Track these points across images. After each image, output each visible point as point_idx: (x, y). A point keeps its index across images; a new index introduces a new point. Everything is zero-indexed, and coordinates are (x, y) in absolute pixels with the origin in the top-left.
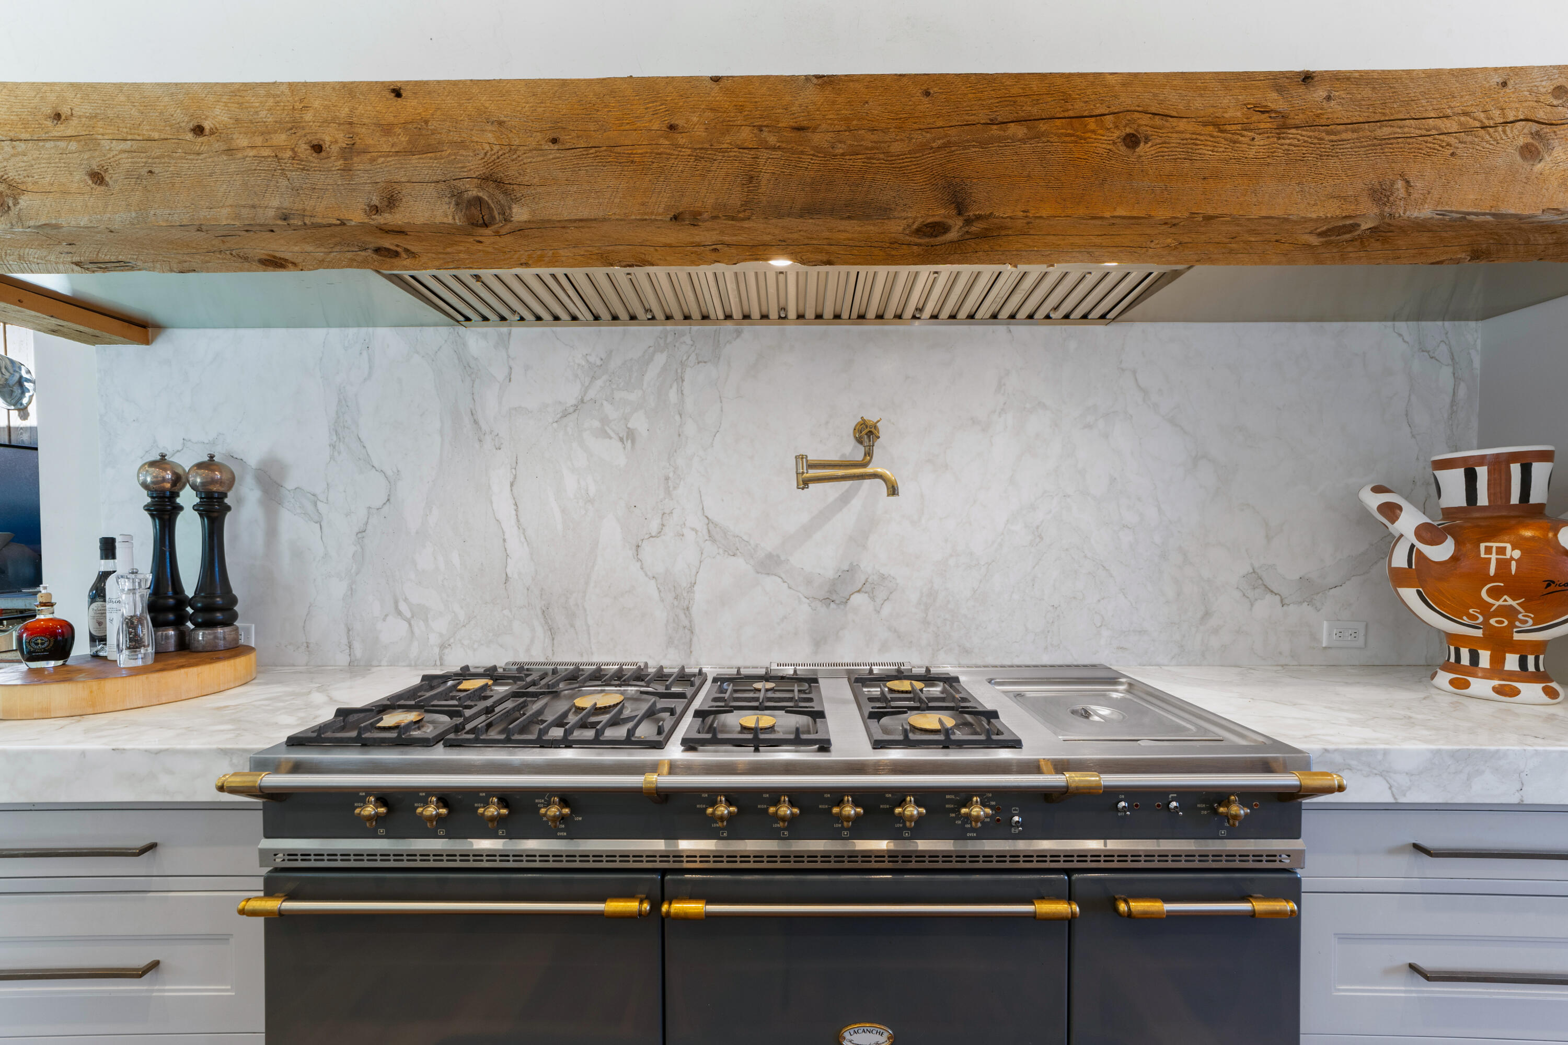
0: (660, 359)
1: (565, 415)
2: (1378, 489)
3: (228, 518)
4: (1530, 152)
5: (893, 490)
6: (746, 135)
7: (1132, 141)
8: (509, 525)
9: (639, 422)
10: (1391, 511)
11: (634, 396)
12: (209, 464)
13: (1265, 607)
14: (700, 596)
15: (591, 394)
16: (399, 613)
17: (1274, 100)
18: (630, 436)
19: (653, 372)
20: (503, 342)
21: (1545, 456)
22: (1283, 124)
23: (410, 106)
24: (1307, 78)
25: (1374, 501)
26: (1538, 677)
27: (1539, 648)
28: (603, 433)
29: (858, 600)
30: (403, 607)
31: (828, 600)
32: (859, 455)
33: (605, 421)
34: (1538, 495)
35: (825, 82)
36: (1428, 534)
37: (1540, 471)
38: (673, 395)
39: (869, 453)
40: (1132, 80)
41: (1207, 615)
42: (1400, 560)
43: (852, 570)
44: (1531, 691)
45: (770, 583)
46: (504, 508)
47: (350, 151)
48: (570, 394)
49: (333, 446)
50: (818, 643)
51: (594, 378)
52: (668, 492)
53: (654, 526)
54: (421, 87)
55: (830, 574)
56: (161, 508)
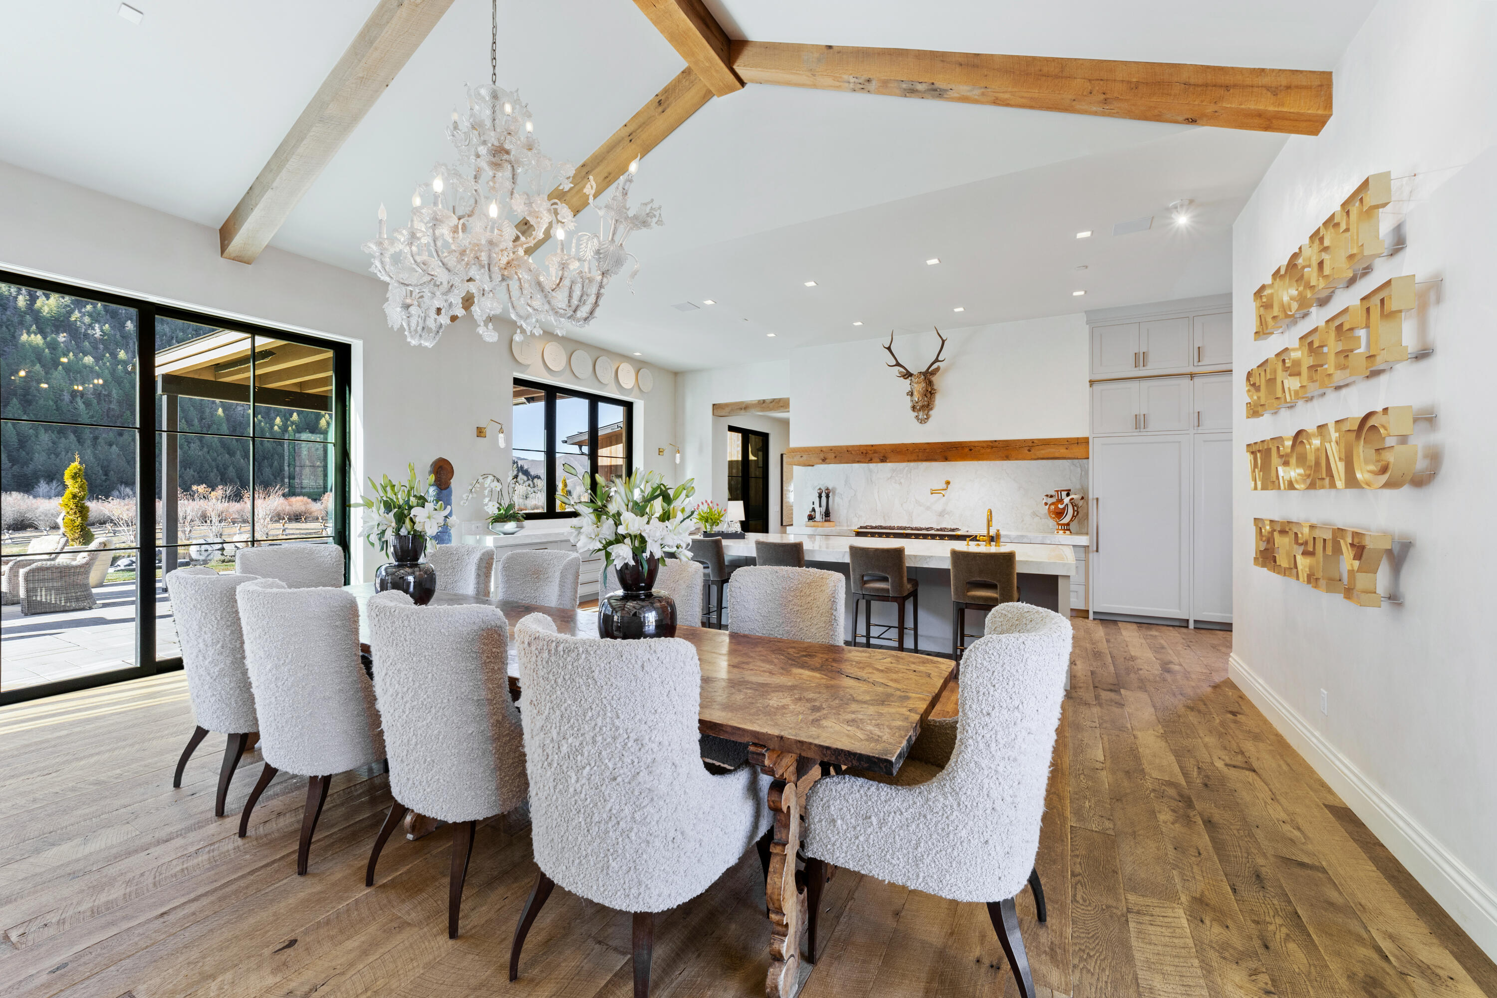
0: (907, 468)
1: (888, 479)
3: (830, 498)
4: (1029, 451)
9: (902, 481)
13: (1037, 519)
14: (914, 514)
15: (893, 475)
19: (905, 471)
22: (992, 447)
23: (873, 448)
29: (946, 516)
31: (940, 516)
32: (946, 488)
43: (944, 510)
48: (889, 475)
49: (842, 484)
51: (894, 472)
53: (905, 500)
56: (820, 497)
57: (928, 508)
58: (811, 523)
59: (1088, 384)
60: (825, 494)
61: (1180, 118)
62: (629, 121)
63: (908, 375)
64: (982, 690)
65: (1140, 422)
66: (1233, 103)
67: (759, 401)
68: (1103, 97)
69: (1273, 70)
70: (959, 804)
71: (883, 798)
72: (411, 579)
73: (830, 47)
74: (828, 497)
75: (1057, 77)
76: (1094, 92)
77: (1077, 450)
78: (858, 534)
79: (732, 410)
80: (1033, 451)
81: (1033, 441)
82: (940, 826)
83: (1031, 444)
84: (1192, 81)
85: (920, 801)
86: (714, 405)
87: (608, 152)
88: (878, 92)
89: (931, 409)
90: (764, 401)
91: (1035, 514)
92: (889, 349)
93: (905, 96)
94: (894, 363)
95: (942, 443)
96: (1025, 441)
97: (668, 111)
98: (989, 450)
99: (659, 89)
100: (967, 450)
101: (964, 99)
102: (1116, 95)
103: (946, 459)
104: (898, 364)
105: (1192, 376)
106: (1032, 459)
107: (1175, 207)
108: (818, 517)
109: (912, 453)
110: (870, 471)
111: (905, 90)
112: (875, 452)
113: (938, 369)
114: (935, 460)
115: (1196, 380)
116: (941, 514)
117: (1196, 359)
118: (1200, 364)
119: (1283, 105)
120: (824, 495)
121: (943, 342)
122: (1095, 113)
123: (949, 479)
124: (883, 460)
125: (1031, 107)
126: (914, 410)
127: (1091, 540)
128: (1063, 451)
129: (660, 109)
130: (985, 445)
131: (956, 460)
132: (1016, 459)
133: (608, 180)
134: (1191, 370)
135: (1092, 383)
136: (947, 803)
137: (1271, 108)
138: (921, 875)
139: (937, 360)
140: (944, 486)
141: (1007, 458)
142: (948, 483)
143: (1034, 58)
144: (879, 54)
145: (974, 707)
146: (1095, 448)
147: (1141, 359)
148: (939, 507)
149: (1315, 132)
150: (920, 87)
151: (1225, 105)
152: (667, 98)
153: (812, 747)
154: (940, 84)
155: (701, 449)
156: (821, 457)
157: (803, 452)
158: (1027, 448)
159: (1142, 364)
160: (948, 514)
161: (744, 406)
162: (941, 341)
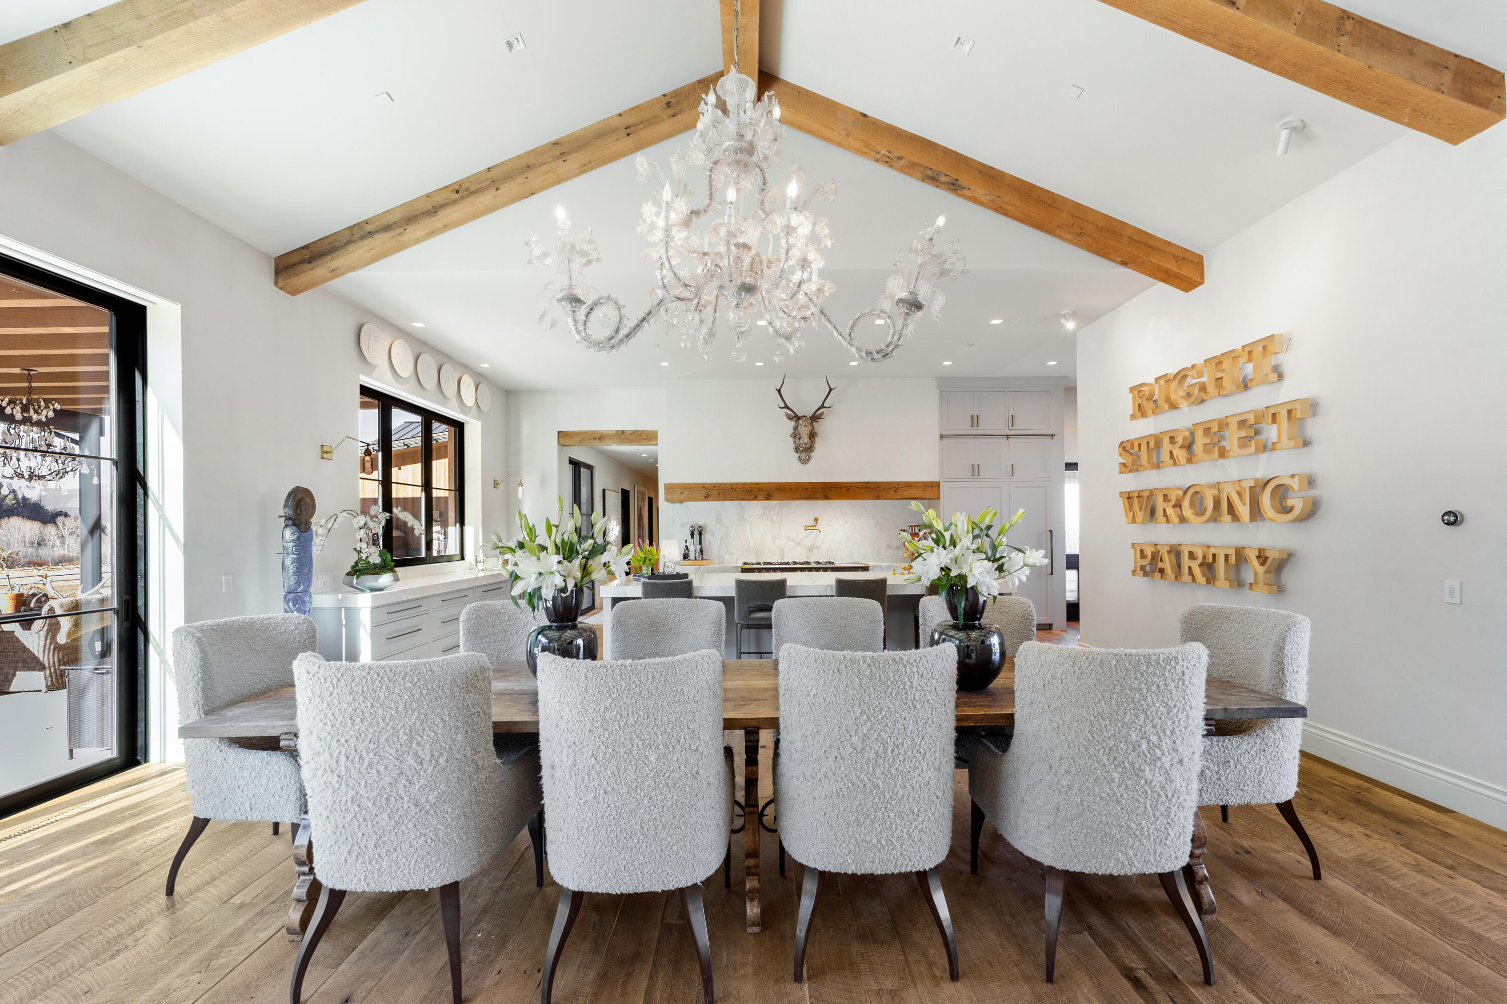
1: (760, 516)
3: (703, 535)
4: (896, 492)
7: (848, 490)
8: (750, 537)
9: (774, 518)
12: (698, 526)
13: (890, 551)
14: (786, 549)
16: (729, 554)
17: (864, 485)
18: (773, 520)
22: (866, 488)
23: (758, 486)
24: (869, 482)
28: (767, 520)
31: (809, 550)
32: (814, 524)
35: (810, 483)
39: (816, 524)
40: (847, 483)
43: (814, 545)
45: (799, 547)
46: (749, 534)
47: (751, 491)
48: (761, 513)
49: (716, 522)
52: (780, 531)
53: (777, 537)
54: (760, 483)
55: (810, 545)
56: (692, 535)
57: (798, 544)
58: (686, 562)
59: (938, 437)
60: (698, 532)
61: (1119, 260)
62: (626, 112)
63: (796, 418)
64: (1294, 657)
65: (975, 471)
66: (1156, 260)
67: (617, 431)
68: (1080, 230)
69: (1175, 245)
70: (1283, 736)
71: (1235, 746)
72: (580, 642)
73: (865, 115)
74: (700, 534)
75: (1050, 206)
76: (1075, 226)
77: (929, 493)
78: (744, 570)
79: (583, 439)
80: (898, 492)
81: (898, 483)
82: (1273, 754)
83: (896, 486)
84: (1133, 237)
85: (1258, 741)
86: (559, 432)
87: (595, 138)
88: (901, 170)
89: (812, 451)
90: (623, 432)
91: (889, 546)
92: (779, 391)
93: (923, 180)
94: (783, 405)
95: (822, 483)
96: (892, 483)
97: (679, 118)
99: (668, 89)
100: (844, 490)
101: (974, 200)
102: (1089, 232)
103: (826, 498)
104: (786, 407)
105: (1008, 436)
106: (897, 499)
107: (1064, 315)
108: (692, 556)
110: (742, 507)
111: (927, 176)
112: (760, 490)
113: (822, 414)
114: (816, 499)
115: (1010, 440)
116: (811, 549)
117: (1010, 424)
118: (1013, 428)
119: (1180, 269)
120: (696, 533)
121: (831, 390)
122: (1066, 240)
123: (819, 517)
124: (768, 497)
125: (1022, 221)
126: (797, 452)
128: (920, 493)
129: (670, 112)
130: (859, 485)
131: (835, 499)
132: (886, 499)
133: (585, 168)
134: (1007, 432)
135: (942, 436)
136: (1277, 737)
137: (1175, 270)
138: (1263, 791)
139: (822, 406)
140: (813, 523)
141: (878, 497)
142: (816, 520)
143: (1034, 186)
144: (911, 138)
145: (1290, 668)
146: (944, 490)
147: (975, 420)
148: (808, 542)
149: (1187, 289)
150: (943, 179)
151: (1151, 259)
152: (678, 103)
153: (1250, 710)
154: (963, 181)
155: (543, 483)
156: (704, 494)
157: (683, 488)
158: (894, 490)
159: (976, 425)
160: (816, 548)
161: (598, 436)
162: (828, 389)
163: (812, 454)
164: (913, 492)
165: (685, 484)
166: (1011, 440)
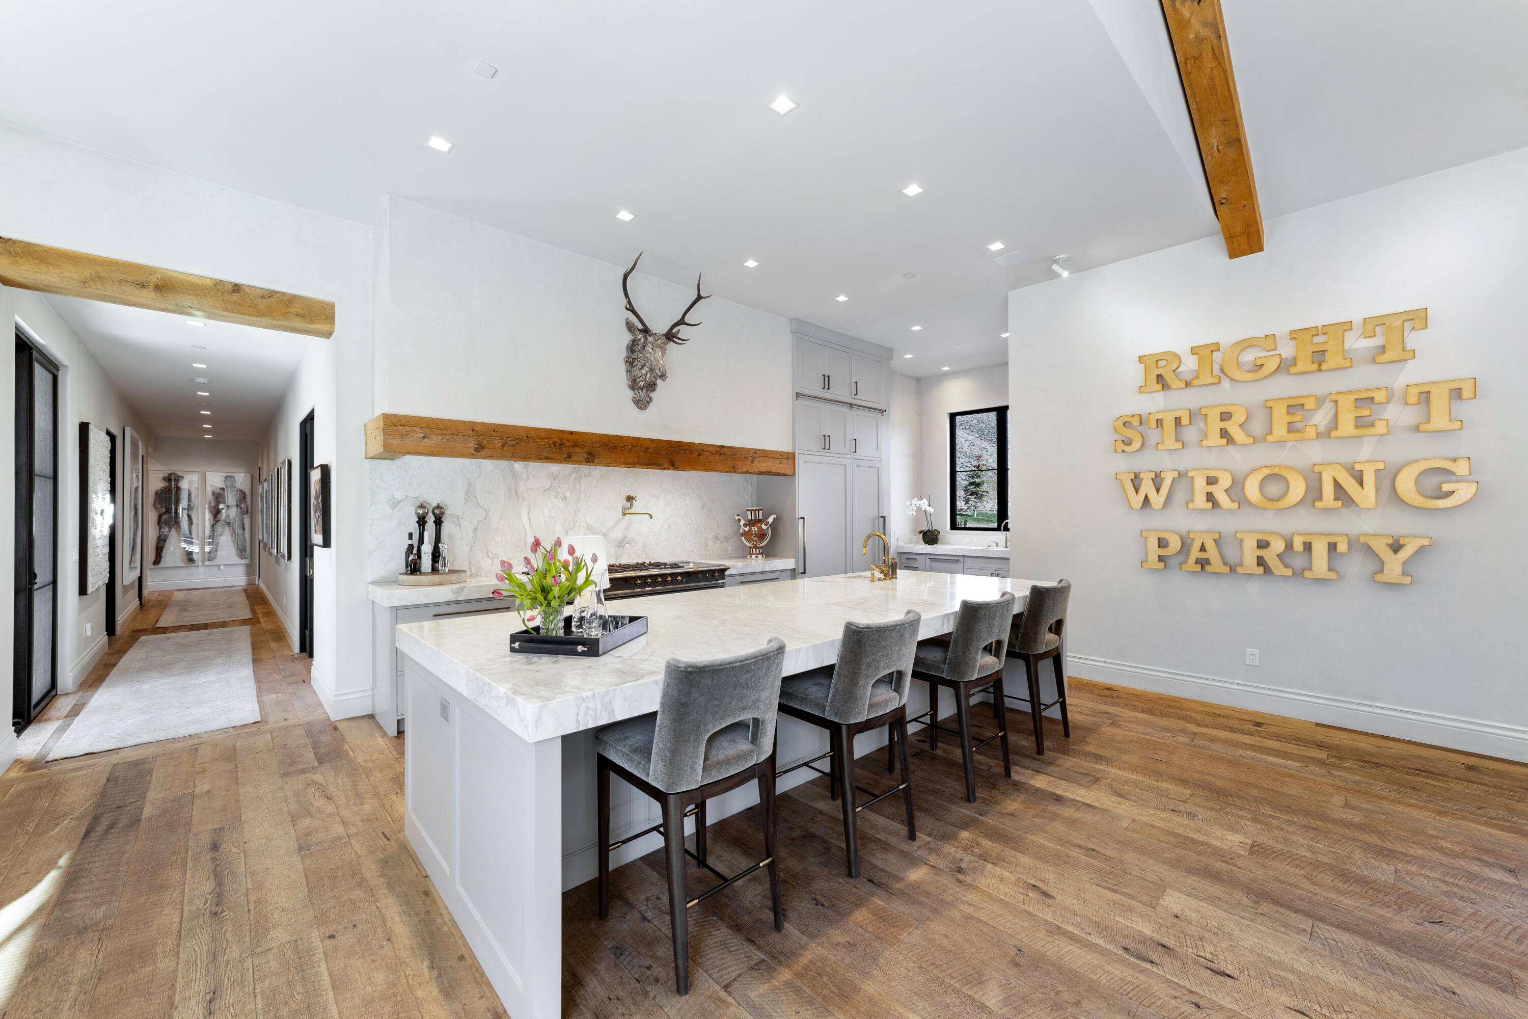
0: (574, 475)
1: (545, 491)
2: (738, 515)
3: (443, 524)
4: (752, 462)
5: (651, 517)
6: (638, 449)
7: (699, 455)
9: (568, 494)
10: (739, 520)
11: (566, 486)
12: (438, 507)
15: (553, 485)
16: (488, 556)
17: (719, 449)
18: (565, 498)
19: (571, 480)
20: (526, 467)
21: (761, 510)
22: (721, 454)
23: (573, 437)
24: (724, 447)
25: (737, 518)
26: (762, 554)
27: (761, 548)
28: (557, 497)
29: (627, 546)
30: (490, 554)
31: (619, 546)
32: (628, 505)
33: (557, 493)
34: (761, 518)
35: (652, 440)
36: (745, 525)
37: (761, 512)
38: (578, 486)
39: (631, 505)
41: (706, 546)
42: (741, 531)
43: (625, 537)
44: (760, 556)
46: (525, 520)
47: (561, 445)
48: (547, 485)
49: (466, 499)
50: (617, 559)
51: (554, 480)
52: (576, 515)
53: (572, 525)
54: (576, 432)
55: (620, 539)
56: (422, 522)
57: (603, 537)
59: (793, 395)
63: (645, 331)
67: (218, 283)
74: (438, 522)
77: (784, 467)
81: (756, 451)
89: (654, 391)
91: (716, 538)
92: (624, 280)
96: (749, 450)
98: (717, 458)
103: (671, 466)
104: (631, 309)
105: (851, 405)
108: (425, 565)
109: (630, 451)
110: (515, 475)
112: (576, 444)
113: (679, 333)
115: (853, 410)
116: (621, 544)
117: (854, 392)
118: (856, 397)
120: (431, 519)
123: (632, 494)
127: (797, 563)
130: (713, 450)
134: (850, 400)
135: (796, 395)
139: (681, 322)
140: (626, 503)
142: (632, 499)
146: (799, 464)
147: (826, 381)
148: (617, 534)
156: (472, 445)
157: (428, 427)
158: (750, 459)
159: (827, 387)
160: (629, 542)
161: (152, 279)
162: (695, 296)
163: (652, 395)
164: (770, 464)
165: (433, 419)
166: (855, 411)
